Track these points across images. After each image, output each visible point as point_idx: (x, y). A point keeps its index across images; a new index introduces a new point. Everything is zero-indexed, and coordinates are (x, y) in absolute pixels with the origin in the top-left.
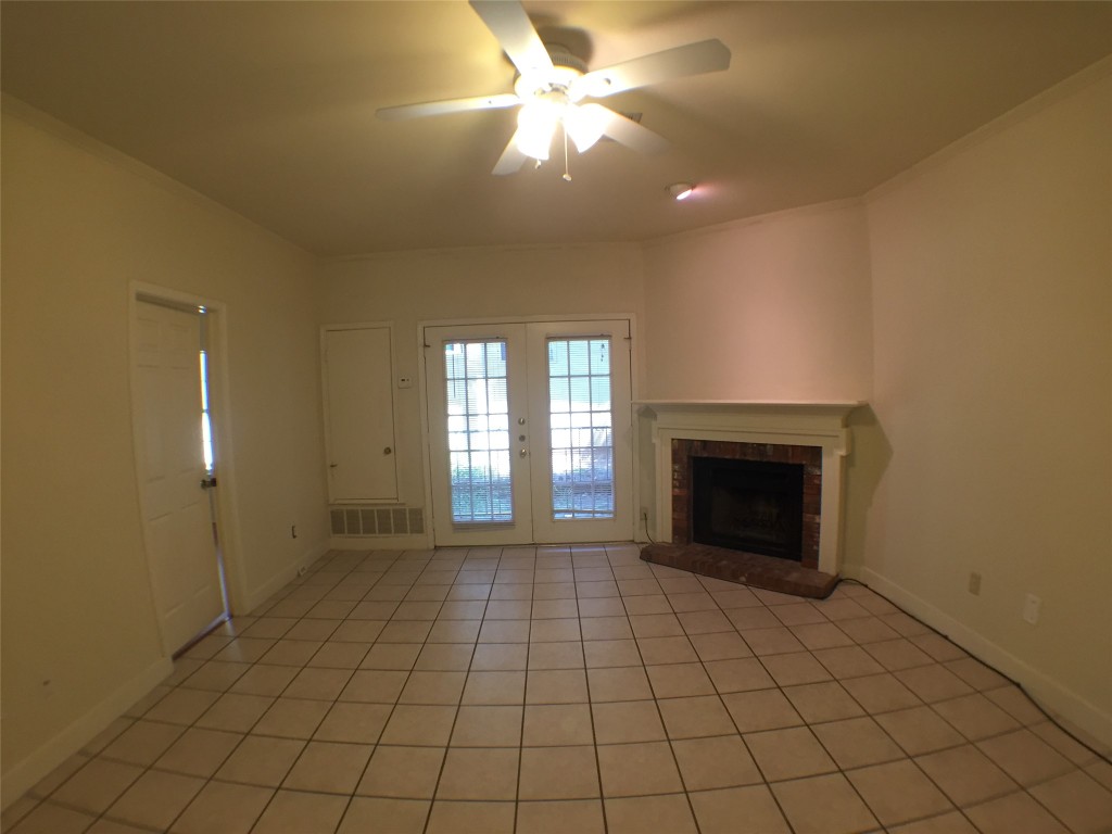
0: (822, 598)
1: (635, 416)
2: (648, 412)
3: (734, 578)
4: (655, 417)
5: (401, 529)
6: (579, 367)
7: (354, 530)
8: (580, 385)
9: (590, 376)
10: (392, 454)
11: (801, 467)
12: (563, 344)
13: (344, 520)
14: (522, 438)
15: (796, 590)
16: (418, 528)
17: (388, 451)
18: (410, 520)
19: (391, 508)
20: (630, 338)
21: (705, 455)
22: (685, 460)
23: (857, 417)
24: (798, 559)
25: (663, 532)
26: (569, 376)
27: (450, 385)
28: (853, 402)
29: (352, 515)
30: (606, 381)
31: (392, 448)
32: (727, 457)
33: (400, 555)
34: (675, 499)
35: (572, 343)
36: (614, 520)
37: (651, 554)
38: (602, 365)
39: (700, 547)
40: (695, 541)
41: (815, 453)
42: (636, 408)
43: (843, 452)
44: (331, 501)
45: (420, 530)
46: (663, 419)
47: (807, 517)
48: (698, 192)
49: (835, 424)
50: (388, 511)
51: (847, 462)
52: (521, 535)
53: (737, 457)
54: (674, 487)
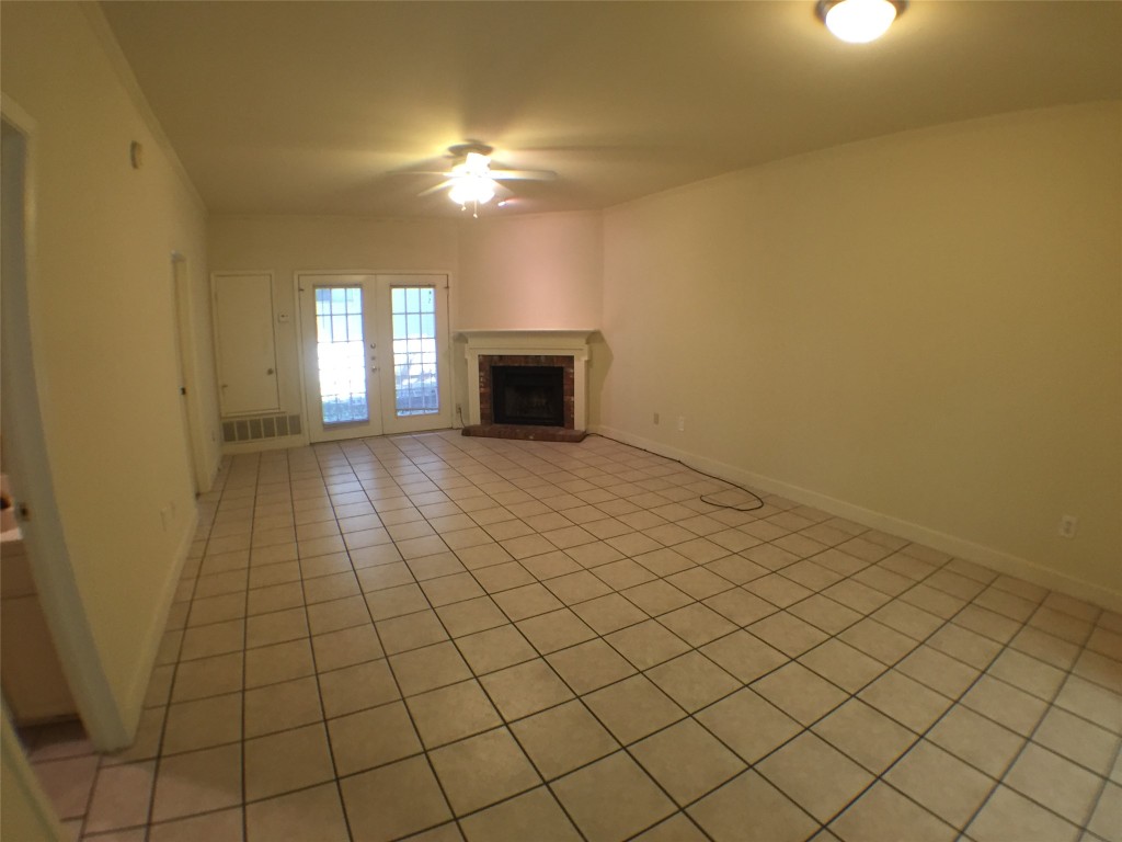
0: (579, 442)
1: (451, 341)
2: (461, 338)
3: (526, 438)
4: (467, 342)
5: (283, 432)
6: (414, 307)
7: (243, 437)
8: (414, 320)
9: (420, 313)
10: (274, 375)
11: (561, 369)
12: (402, 290)
13: (233, 430)
14: (373, 358)
15: (563, 439)
16: (297, 430)
17: (270, 372)
18: (288, 424)
19: (274, 416)
20: (448, 287)
21: (501, 364)
22: (488, 368)
23: (593, 338)
24: (562, 425)
25: (474, 417)
26: (406, 314)
27: (319, 319)
28: (591, 329)
29: (242, 425)
30: (432, 317)
31: (273, 368)
32: (516, 365)
33: (288, 452)
34: (482, 395)
35: (408, 290)
36: (439, 414)
37: (467, 432)
38: (429, 306)
39: (498, 426)
40: (496, 422)
41: (570, 359)
42: (452, 335)
43: (586, 358)
44: (223, 415)
45: (299, 432)
46: (472, 342)
47: (566, 398)
48: (509, 202)
49: (581, 343)
50: (272, 419)
51: (589, 363)
52: (375, 430)
53: (523, 365)
54: (480, 387)
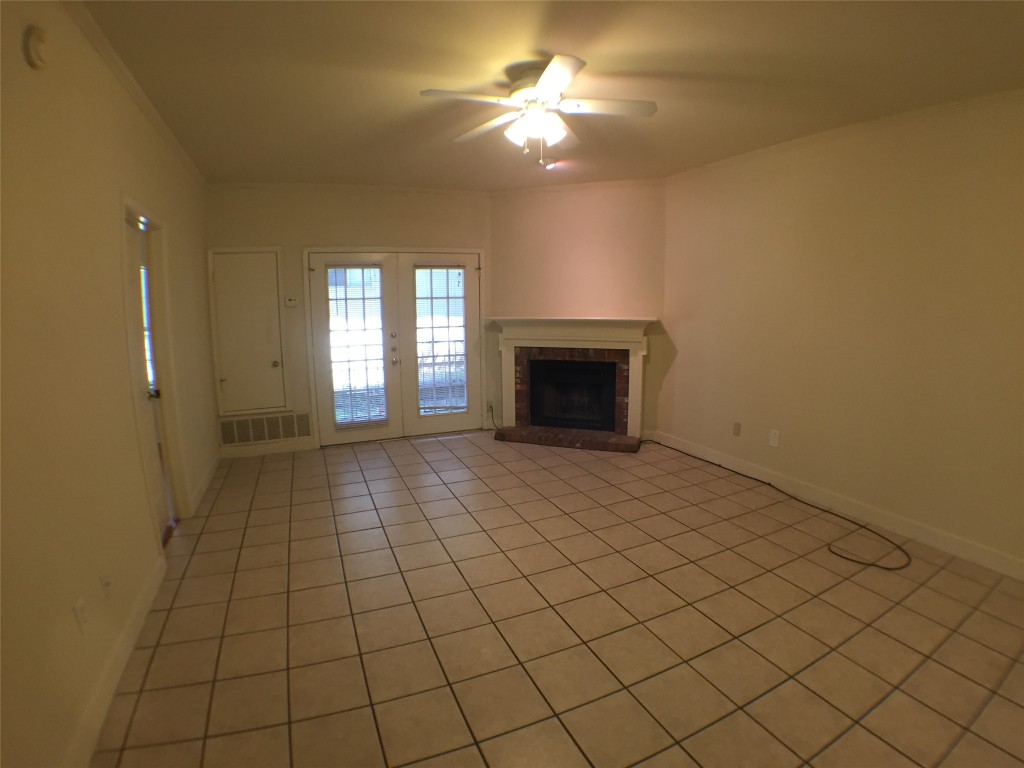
0: (636, 452)
1: (483, 330)
2: (494, 327)
3: (571, 445)
4: (501, 331)
5: (289, 434)
6: (440, 291)
7: (244, 438)
8: (440, 305)
9: (448, 298)
10: (280, 368)
11: (614, 364)
12: (426, 272)
13: (232, 431)
14: (394, 350)
15: (617, 448)
16: (305, 430)
17: (275, 364)
18: (298, 425)
19: (279, 415)
20: (480, 268)
21: (542, 358)
22: (526, 363)
23: (652, 329)
24: (612, 429)
25: (509, 419)
26: (432, 298)
27: (332, 304)
28: (654, 319)
29: (243, 425)
30: (461, 302)
31: (279, 361)
32: (559, 359)
33: (294, 456)
34: (518, 393)
35: (434, 271)
36: (467, 413)
37: (502, 436)
38: (458, 290)
39: (537, 428)
40: (533, 424)
41: (624, 354)
42: (483, 323)
43: (645, 353)
44: (221, 413)
45: (308, 433)
46: (507, 332)
47: (618, 399)
49: (638, 334)
50: (277, 418)
51: (646, 359)
52: (394, 431)
53: (567, 358)
54: (516, 384)
